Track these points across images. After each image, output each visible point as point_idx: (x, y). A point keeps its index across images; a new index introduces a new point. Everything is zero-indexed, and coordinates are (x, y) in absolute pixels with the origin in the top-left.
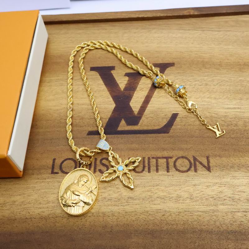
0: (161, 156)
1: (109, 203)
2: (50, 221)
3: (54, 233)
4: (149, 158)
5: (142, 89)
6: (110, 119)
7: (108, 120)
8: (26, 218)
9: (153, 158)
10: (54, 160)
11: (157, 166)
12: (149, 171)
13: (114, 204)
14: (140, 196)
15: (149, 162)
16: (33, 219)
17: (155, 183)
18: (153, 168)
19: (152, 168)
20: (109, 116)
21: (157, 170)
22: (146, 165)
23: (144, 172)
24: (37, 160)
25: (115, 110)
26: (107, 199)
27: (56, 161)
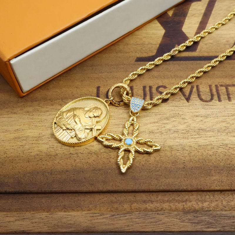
0: (231, 84)
1: (176, 135)
2: (103, 156)
3: (109, 171)
4: (216, 86)
6: (160, 45)
7: (158, 46)
8: (71, 153)
9: (221, 86)
10: (98, 88)
11: (228, 95)
12: (220, 100)
13: (182, 137)
14: (214, 127)
15: (217, 91)
17: (230, 113)
18: (224, 97)
19: (222, 97)
20: (159, 42)
21: (229, 99)
22: (215, 93)
23: (213, 101)
24: (77, 88)
25: (165, 36)
26: (172, 132)
27: (101, 89)
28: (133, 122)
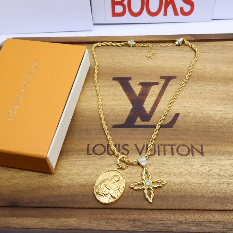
0: (167, 144)
1: (130, 176)
2: (88, 188)
4: (158, 145)
5: (152, 95)
6: (129, 116)
7: (127, 117)
9: (161, 145)
10: (89, 145)
11: (164, 151)
12: (159, 155)
13: (134, 177)
14: (153, 172)
15: (158, 148)
16: (75, 186)
17: (163, 163)
18: (162, 152)
19: (161, 153)
20: (128, 114)
21: (165, 154)
22: (157, 150)
23: (155, 155)
26: (128, 174)
27: (90, 146)
28: (146, 171)
